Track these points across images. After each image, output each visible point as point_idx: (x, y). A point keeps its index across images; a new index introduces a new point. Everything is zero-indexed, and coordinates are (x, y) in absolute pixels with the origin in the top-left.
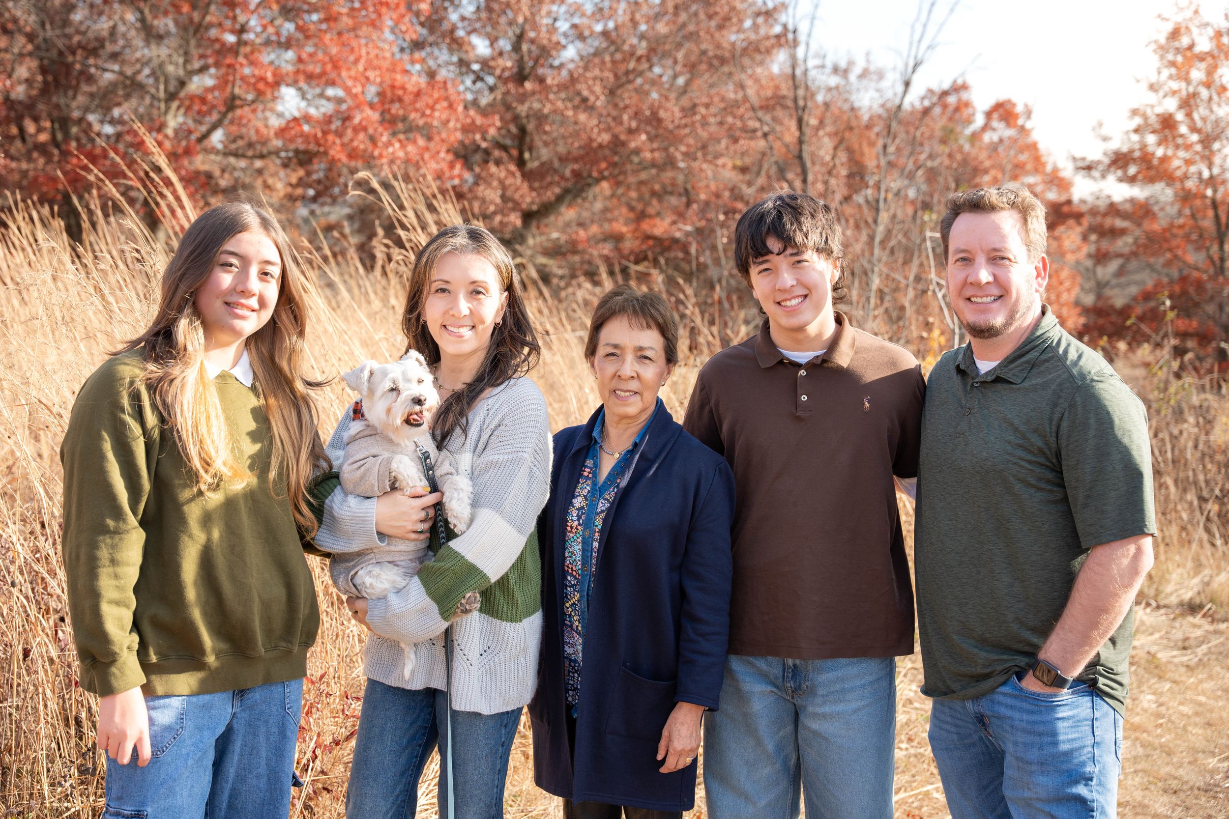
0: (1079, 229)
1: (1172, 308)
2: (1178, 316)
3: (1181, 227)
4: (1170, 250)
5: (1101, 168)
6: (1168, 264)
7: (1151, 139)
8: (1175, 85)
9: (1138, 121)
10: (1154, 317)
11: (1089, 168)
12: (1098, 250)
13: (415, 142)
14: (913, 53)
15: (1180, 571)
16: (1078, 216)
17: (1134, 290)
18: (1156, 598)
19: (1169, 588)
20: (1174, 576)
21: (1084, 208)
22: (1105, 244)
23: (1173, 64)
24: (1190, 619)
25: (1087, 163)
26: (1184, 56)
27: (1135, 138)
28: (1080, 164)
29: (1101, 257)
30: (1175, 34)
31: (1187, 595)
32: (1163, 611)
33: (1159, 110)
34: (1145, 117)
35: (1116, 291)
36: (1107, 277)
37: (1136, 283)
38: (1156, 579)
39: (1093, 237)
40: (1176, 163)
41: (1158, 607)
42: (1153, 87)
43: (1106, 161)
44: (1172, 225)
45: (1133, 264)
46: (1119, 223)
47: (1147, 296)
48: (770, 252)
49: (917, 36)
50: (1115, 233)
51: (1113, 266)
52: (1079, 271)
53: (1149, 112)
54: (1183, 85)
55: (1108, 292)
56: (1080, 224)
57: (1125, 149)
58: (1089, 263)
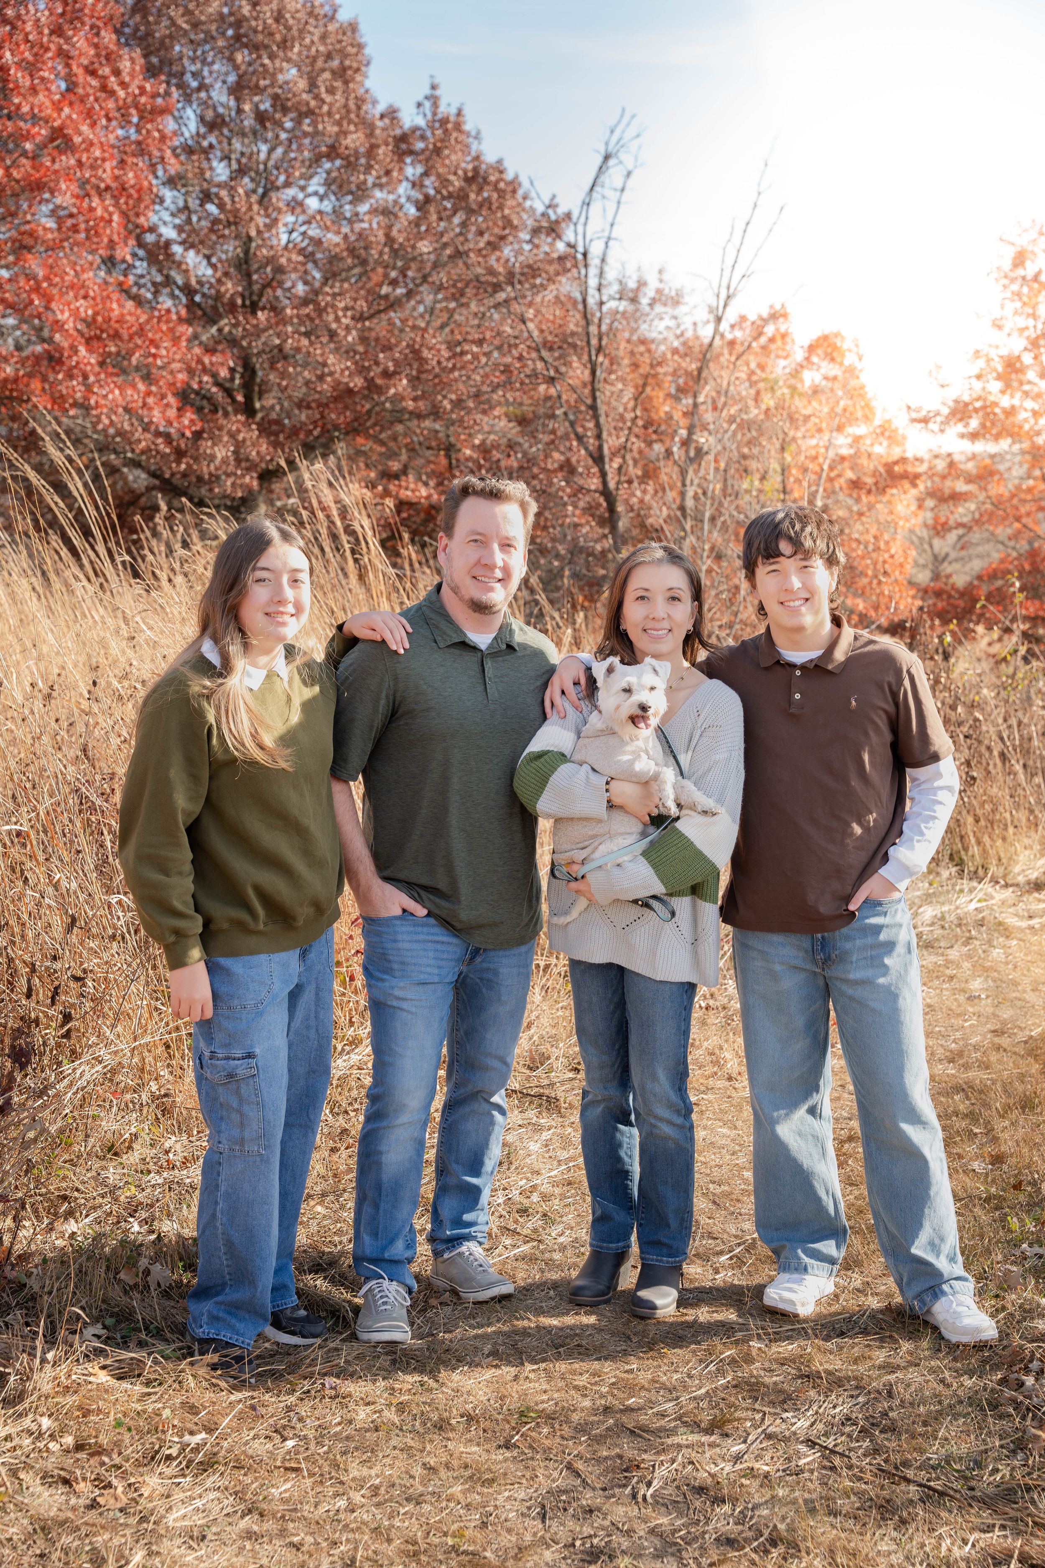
0: (913, 492)
1: (1021, 590)
2: (1027, 598)
3: (1030, 490)
4: (1018, 519)
5: (939, 419)
6: (1016, 536)
7: (995, 386)
8: (1021, 322)
9: (981, 363)
10: (1000, 598)
11: (925, 421)
12: (936, 518)
13: (134, 386)
14: (724, 283)
15: (1027, 853)
16: (913, 479)
17: (977, 566)
18: (1005, 876)
19: (1017, 869)
20: (1021, 858)
21: (922, 469)
22: (944, 511)
23: (1019, 295)
24: (1036, 895)
25: (923, 413)
26: (1031, 289)
27: (978, 385)
28: (914, 415)
29: (940, 528)
30: (1019, 260)
31: (1033, 875)
32: (1011, 889)
33: (1004, 352)
34: (989, 360)
35: (956, 566)
36: (946, 550)
37: (980, 556)
38: (1004, 861)
39: (930, 503)
40: (1023, 415)
41: (1007, 886)
42: (998, 325)
43: (945, 411)
44: (1018, 488)
45: (976, 536)
46: (961, 486)
47: (993, 575)
48: (779, 554)
49: (729, 262)
50: (955, 497)
51: (952, 537)
52: (912, 542)
53: (993, 354)
54: (1031, 322)
55: (946, 568)
56: (915, 485)
57: (966, 398)
58: (925, 534)
